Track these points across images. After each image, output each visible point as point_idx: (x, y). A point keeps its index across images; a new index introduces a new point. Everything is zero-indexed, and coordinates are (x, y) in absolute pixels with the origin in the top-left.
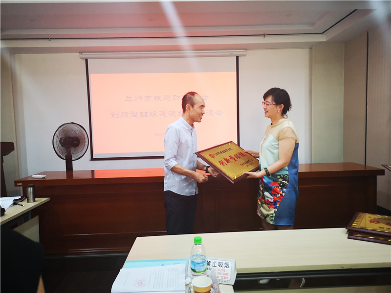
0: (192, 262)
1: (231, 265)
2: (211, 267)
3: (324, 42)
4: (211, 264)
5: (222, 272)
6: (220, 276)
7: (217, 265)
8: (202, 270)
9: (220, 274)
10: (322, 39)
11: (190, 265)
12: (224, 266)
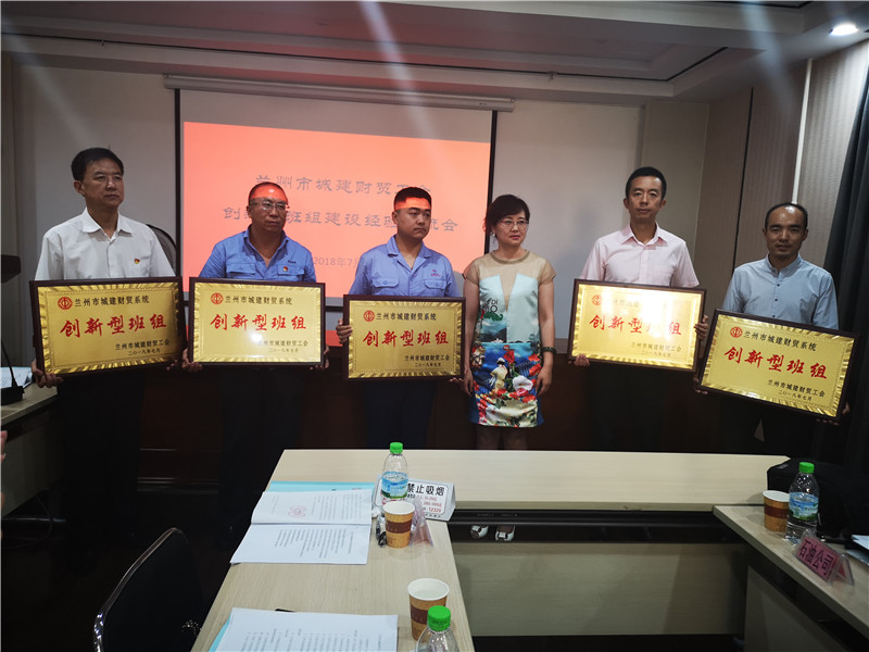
0: (385, 481)
1: (447, 493)
2: (414, 493)
3: (668, 99)
4: (415, 489)
5: (432, 502)
6: (427, 507)
7: (424, 490)
8: (400, 495)
9: (426, 503)
10: (666, 91)
11: (381, 487)
12: (435, 492)
